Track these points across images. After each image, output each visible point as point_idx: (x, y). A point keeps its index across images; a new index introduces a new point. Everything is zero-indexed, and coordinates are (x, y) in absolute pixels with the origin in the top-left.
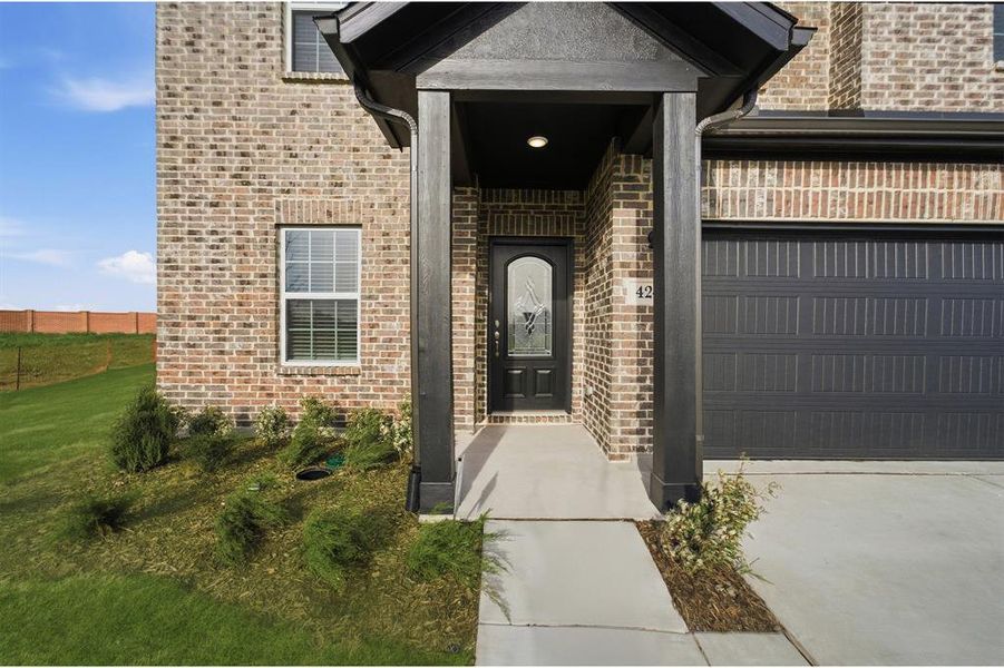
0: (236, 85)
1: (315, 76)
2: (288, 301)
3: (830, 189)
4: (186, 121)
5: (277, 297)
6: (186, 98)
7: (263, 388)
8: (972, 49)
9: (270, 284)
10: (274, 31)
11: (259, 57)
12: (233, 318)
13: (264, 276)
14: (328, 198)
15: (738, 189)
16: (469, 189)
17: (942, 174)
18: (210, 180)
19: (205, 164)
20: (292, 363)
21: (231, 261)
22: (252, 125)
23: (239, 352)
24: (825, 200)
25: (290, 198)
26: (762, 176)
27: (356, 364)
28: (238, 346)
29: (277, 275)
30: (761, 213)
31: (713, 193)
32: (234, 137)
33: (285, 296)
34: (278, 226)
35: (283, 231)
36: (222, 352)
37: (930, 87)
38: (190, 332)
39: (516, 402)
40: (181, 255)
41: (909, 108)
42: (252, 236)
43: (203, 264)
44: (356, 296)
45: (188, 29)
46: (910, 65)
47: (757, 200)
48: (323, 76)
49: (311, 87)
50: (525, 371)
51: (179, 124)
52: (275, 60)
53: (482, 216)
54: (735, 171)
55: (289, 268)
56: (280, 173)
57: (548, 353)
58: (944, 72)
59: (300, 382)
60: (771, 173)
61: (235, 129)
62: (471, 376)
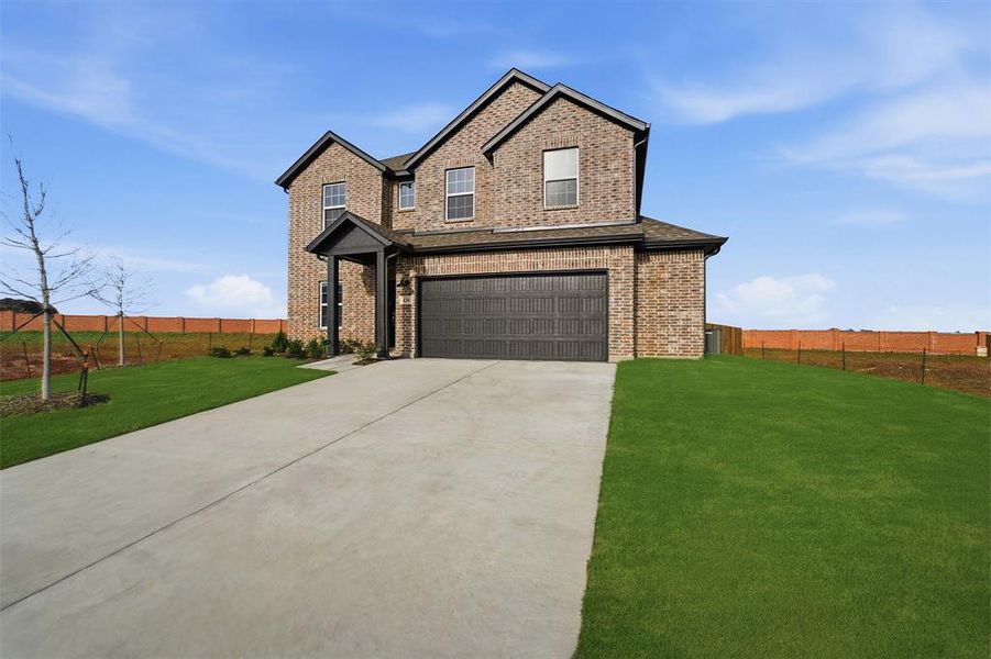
5: (319, 305)
7: (314, 335)
8: (535, 204)
10: (319, 219)
12: (307, 313)
15: (432, 265)
17: (497, 256)
19: (301, 262)
20: (323, 328)
23: (308, 324)
24: (459, 268)
25: (323, 272)
26: (439, 261)
28: (308, 321)
29: (319, 298)
30: (439, 273)
31: (424, 267)
33: (321, 305)
34: (320, 282)
36: (304, 324)
40: (294, 292)
41: (511, 227)
42: (312, 285)
44: (342, 304)
46: (511, 212)
52: (319, 227)
54: (431, 260)
55: (323, 295)
59: (324, 334)
60: (442, 260)
62: (374, 331)
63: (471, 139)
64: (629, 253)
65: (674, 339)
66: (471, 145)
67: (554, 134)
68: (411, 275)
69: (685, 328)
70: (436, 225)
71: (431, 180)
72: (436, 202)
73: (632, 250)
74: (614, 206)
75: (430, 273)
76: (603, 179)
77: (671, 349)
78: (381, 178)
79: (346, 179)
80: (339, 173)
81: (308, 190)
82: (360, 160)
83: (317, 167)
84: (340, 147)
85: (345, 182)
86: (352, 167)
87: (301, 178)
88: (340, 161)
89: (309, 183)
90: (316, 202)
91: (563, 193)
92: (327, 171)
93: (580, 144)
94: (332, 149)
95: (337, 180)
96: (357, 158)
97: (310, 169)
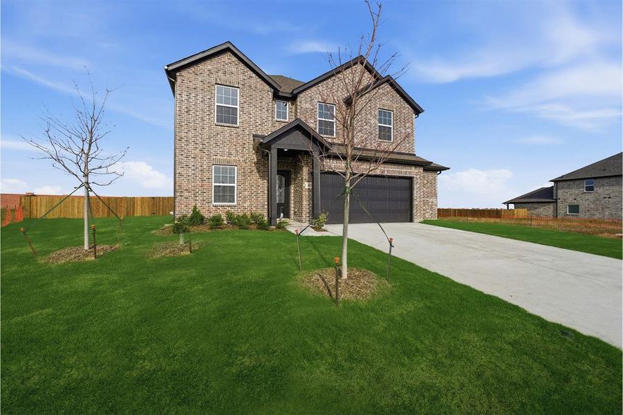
0: (201, 125)
1: (225, 124)
2: (215, 186)
4: (185, 134)
5: (212, 185)
6: (185, 127)
7: (208, 211)
8: (374, 136)
10: (211, 112)
11: (207, 118)
13: (208, 179)
14: (228, 158)
17: (366, 164)
18: (193, 151)
19: (191, 146)
20: (216, 203)
21: (199, 174)
22: (205, 136)
23: (201, 200)
25: (217, 157)
27: (235, 203)
29: (212, 178)
34: (213, 165)
37: (367, 143)
38: (186, 194)
40: (183, 172)
42: (205, 167)
43: (190, 175)
45: (187, 108)
47: (333, 167)
48: (227, 125)
49: (222, 127)
52: (212, 119)
55: (215, 176)
56: (214, 150)
57: (283, 202)
58: (370, 140)
59: (219, 209)
61: (200, 137)
62: (266, 207)
63: (334, 88)
64: (421, 169)
66: (334, 91)
67: (383, 101)
72: (312, 121)
74: (408, 145)
76: (403, 131)
78: (271, 95)
79: (240, 86)
80: (233, 79)
81: (199, 85)
82: (254, 75)
83: (210, 67)
84: (234, 59)
85: (239, 88)
86: (246, 78)
87: (191, 71)
88: (234, 70)
89: (200, 79)
90: (208, 97)
91: (385, 133)
92: (220, 74)
93: (394, 110)
94: (227, 58)
95: (231, 85)
96: (250, 73)
97: (201, 66)
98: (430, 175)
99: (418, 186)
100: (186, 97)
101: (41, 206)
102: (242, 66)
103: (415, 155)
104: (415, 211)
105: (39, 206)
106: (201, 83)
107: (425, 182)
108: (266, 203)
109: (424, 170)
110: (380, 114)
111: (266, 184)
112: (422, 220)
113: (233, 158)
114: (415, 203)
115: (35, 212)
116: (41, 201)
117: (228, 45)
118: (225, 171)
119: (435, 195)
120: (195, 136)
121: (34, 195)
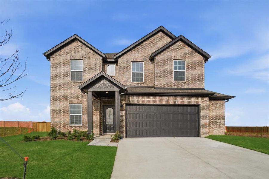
0: (63, 83)
1: (75, 81)
2: (71, 115)
3: (146, 99)
4: (55, 88)
5: (69, 115)
6: (55, 85)
7: (67, 129)
8: (170, 79)
9: (68, 112)
10: (69, 75)
11: (66, 78)
12: (62, 118)
13: (67, 111)
14: (77, 100)
15: (133, 99)
16: (99, 98)
17: (160, 98)
18: (59, 97)
19: (58, 94)
20: (71, 125)
21: (62, 109)
22: (65, 89)
23: (63, 123)
24: (145, 101)
25: (71, 100)
26: (136, 98)
27: (81, 125)
28: (63, 122)
29: (69, 111)
31: (130, 100)
32: (62, 90)
33: (70, 115)
34: (69, 104)
35: (70, 105)
36: (61, 123)
37: (165, 84)
38: (56, 120)
39: (108, 132)
40: (54, 108)
41: (162, 87)
42: (65, 105)
43: (58, 110)
44: (81, 114)
45: (55, 74)
46: (162, 81)
47: (136, 101)
48: (76, 81)
49: (74, 83)
50: (109, 127)
51: (54, 89)
52: (69, 79)
53: (101, 102)
54: (133, 97)
55: (71, 110)
56: (70, 96)
57: (112, 124)
58: (166, 82)
59: (73, 128)
60: (137, 97)
61: (63, 89)
62: (99, 127)
63: (143, 51)
64: (207, 99)
65: (216, 129)
66: (142, 53)
67: (178, 54)
68: (123, 103)
69: (219, 125)
70: (127, 83)
71: (125, 65)
72: (128, 74)
73: (208, 98)
74: (198, 83)
75: (132, 103)
76: (194, 73)
77: (215, 132)
78: (101, 61)
79: (83, 58)
80: (80, 55)
81: (62, 61)
82: (91, 51)
83: (67, 51)
84: (80, 44)
85: (83, 60)
86: (87, 53)
87: (58, 55)
88: (80, 50)
89: (62, 58)
90: (67, 67)
91: (179, 76)
92: (73, 53)
93: (187, 59)
94: (76, 44)
95: (79, 58)
96: (89, 50)
97: (62, 51)
98: (219, 103)
99: (204, 111)
100: (55, 69)
101: (40, 127)
102: (84, 47)
103: (204, 89)
104: (201, 129)
105: (39, 126)
106: (63, 60)
107: (214, 108)
108: (99, 124)
109: (210, 99)
110: (176, 63)
111: (99, 114)
112: (208, 135)
113: (80, 99)
114: (201, 123)
115: (38, 129)
116: (40, 125)
117: (75, 36)
118: (76, 107)
119: (223, 117)
120: (60, 89)
121: (45, 122)
